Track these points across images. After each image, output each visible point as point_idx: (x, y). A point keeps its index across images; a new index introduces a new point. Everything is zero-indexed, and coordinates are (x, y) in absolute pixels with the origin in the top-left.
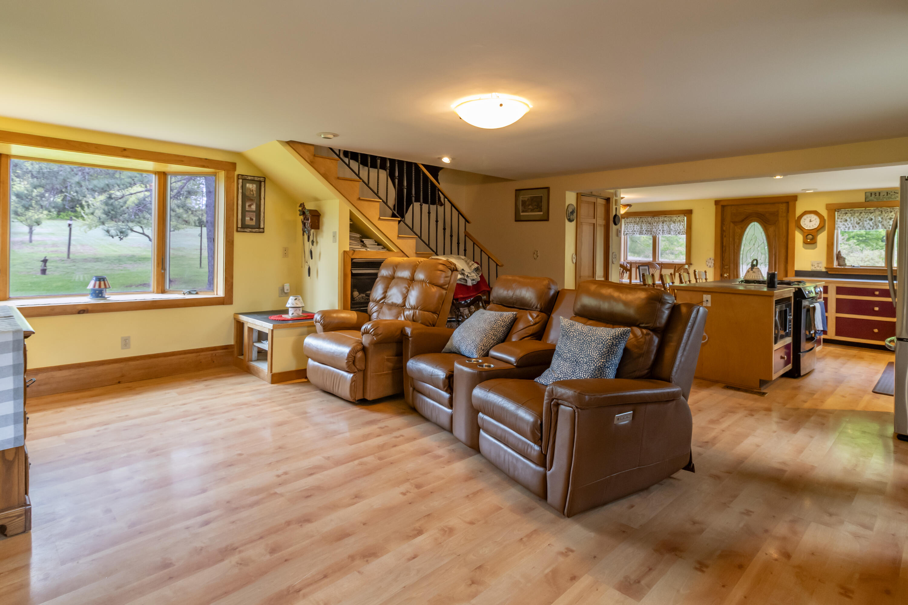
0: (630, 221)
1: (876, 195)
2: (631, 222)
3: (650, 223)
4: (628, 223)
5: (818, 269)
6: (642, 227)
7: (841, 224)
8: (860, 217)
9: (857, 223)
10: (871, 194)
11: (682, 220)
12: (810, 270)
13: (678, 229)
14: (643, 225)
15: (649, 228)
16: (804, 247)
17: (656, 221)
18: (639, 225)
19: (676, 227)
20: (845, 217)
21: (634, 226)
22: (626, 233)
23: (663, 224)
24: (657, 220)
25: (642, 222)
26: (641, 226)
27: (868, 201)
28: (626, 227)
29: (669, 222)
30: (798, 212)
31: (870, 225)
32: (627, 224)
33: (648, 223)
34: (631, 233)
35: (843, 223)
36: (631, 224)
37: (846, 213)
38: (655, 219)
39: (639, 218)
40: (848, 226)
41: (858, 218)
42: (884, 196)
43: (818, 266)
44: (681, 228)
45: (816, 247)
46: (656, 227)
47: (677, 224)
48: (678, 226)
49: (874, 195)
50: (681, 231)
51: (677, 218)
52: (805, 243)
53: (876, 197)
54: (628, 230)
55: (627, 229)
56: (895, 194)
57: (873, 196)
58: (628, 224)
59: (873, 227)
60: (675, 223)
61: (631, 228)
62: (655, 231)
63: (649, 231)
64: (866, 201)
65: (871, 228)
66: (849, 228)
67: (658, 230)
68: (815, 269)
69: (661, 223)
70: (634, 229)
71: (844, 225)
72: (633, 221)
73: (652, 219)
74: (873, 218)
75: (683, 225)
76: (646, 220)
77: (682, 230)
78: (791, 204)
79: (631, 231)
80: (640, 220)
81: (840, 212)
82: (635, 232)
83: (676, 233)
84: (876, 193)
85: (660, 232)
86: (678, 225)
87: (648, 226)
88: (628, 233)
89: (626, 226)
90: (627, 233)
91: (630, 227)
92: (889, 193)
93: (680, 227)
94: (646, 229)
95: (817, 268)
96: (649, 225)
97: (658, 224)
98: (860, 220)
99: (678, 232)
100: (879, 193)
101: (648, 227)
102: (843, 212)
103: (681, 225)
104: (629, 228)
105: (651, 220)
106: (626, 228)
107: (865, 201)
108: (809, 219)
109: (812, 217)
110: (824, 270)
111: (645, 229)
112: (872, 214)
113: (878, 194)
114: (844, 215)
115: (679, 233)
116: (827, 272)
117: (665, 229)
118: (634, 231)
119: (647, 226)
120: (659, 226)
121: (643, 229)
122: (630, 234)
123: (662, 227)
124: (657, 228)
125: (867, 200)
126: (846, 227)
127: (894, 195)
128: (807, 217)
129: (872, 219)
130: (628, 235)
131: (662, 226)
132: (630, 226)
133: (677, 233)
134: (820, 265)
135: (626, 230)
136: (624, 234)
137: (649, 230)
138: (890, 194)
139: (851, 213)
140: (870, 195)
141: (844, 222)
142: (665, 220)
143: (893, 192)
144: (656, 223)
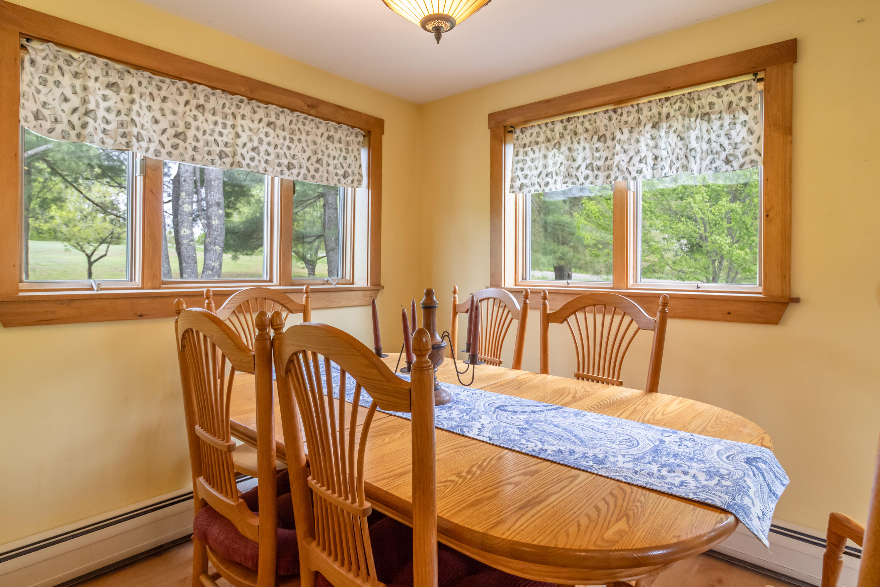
0: (534, 138)
2: (537, 143)
3: (602, 138)
4: (525, 146)
6: (575, 154)
11: (743, 104)
13: (725, 142)
14: (575, 146)
15: (599, 159)
17: (626, 122)
18: (564, 149)
19: (713, 137)
21: (545, 157)
22: (518, 184)
23: (655, 131)
24: (630, 119)
25: (576, 134)
26: (570, 149)
28: (518, 162)
29: (683, 116)
32: (521, 151)
33: (595, 138)
34: (535, 180)
36: (536, 148)
38: (624, 118)
39: (562, 121)
44: (738, 140)
46: (626, 146)
47: (716, 124)
48: (722, 133)
50: (739, 153)
51: (719, 96)
54: (526, 172)
55: (522, 170)
58: (527, 149)
60: (709, 121)
61: (536, 163)
62: (624, 165)
63: (599, 169)
67: (636, 160)
69: (649, 126)
70: (545, 166)
72: (542, 138)
73: (610, 119)
75: (744, 123)
76: (587, 124)
77: (743, 148)
79: (536, 173)
80: (565, 128)
82: (548, 179)
83: (712, 162)
85: (642, 165)
86: (722, 126)
87: (597, 150)
88: (524, 181)
89: (520, 157)
90: (522, 185)
91: (532, 160)
93: (733, 133)
94: (588, 161)
96: (599, 145)
97: (635, 135)
99: (723, 155)
101: (597, 155)
103: (738, 126)
104: (529, 163)
105: (606, 122)
106: (520, 165)
111: (585, 159)
115: (728, 162)
117: (664, 153)
118: (547, 175)
119: (591, 148)
120: (638, 141)
121: (579, 161)
122: (533, 184)
123: (652, 143)
124: (631, 153)
130: (525, 190)
131: (653, 138)
132: (531, 155)
133: (718, 163)
135: (519, 173)
136: (512, 187)
137: (600, 163)
142: (665, 111)
144: (626, 130)
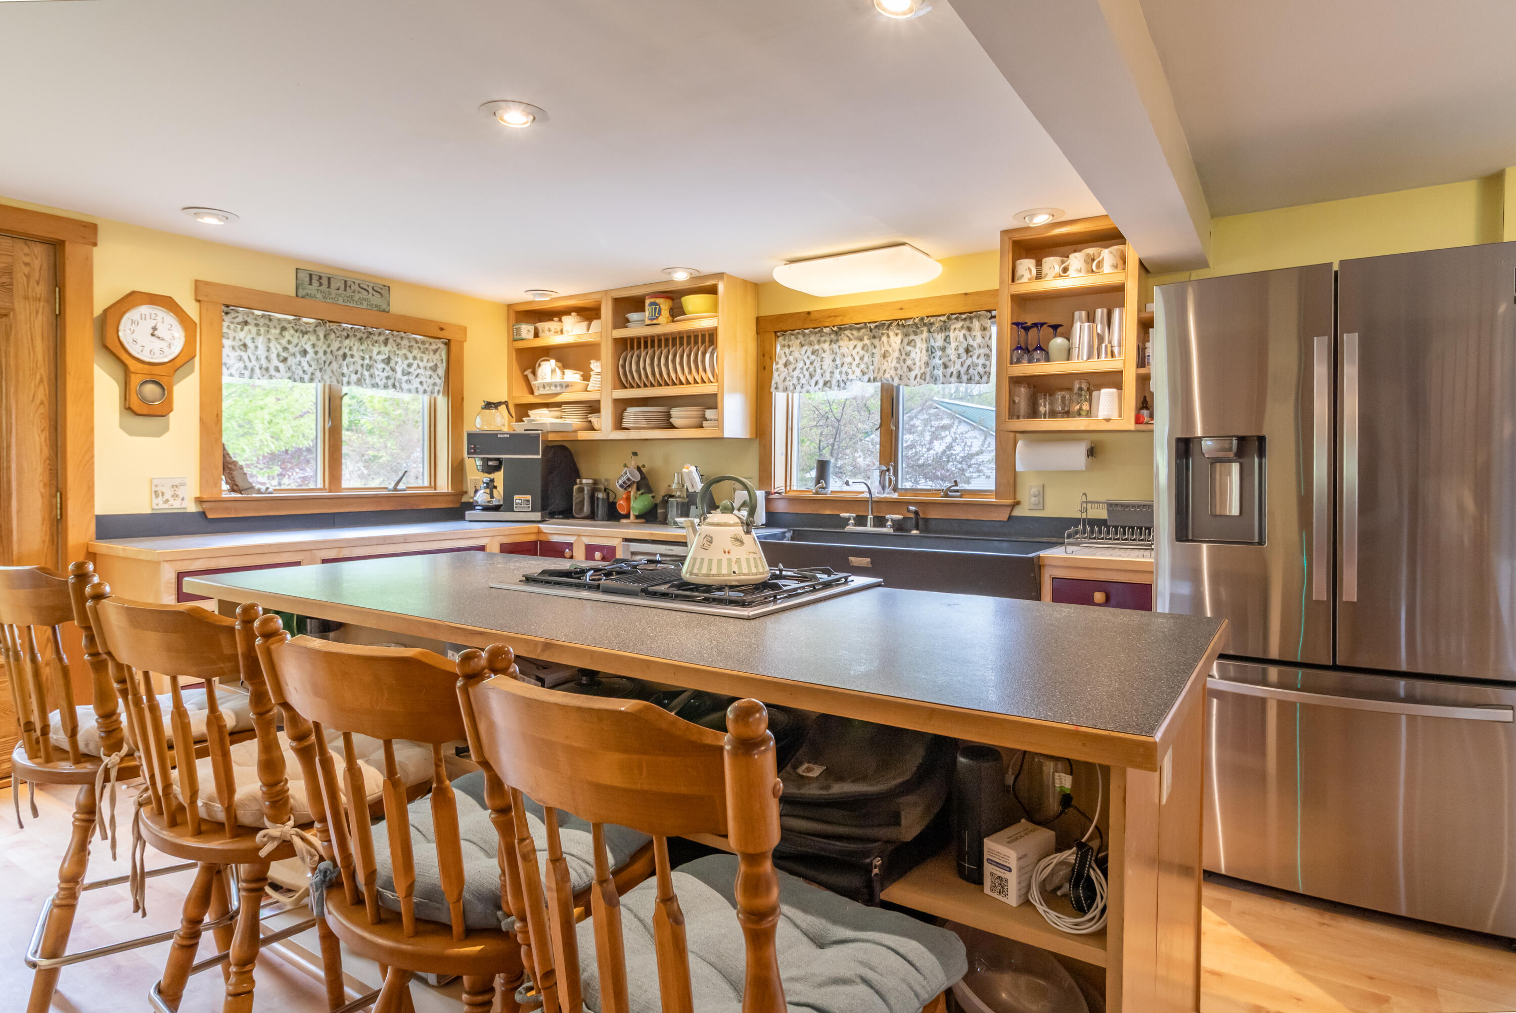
1: (321, 284)
5: (176, 506)
7: (233, 355)
8: (284, 342)
9: (281, 358)
10: (311, 275)
12: (149, 511)
16: (122, 426)
20: (242, 335)
27: (303, 297)
30: (103, 296)
31: (303, 367)
35: (239, 353)
37: (246, 323)
40: (250, 366)
41: (279, 343)
42: (338, 289)
43: (175, 496)
45: (166, 429)
49: (318, 284)
52: (128, 408)
53: (322, 288)
56: (360, 290)
57: (315, 283)
59: (313, 374)
64: (299, 295)
65: (307, 377)
66: (252, 370)
68: (166, 506)
71: (241, 359)
74: (308, 348)
78: (72, 252)
81: (233, 314)
84: (320, 278)
92: (349, 283)
95: (170, 503)
98: (285, 349)
100: (329, 279)
102: (240, 319)
107: (297, 296)
108: (153, 323)
109: (159, 318)
110: (192, 508)
112: (306, 337)
113: (325, 281)
114: (239, 327)
116: (203, 514)
125: (302, 292)
126: (245, 368)
127: (359, 292)
128: (143, 317)
129: (305, 353)
134: (181, 492)
138: (350, 287)
139: (257, 325)
140: (307, 279)
141: (241, 350)
143: (357, 285)
